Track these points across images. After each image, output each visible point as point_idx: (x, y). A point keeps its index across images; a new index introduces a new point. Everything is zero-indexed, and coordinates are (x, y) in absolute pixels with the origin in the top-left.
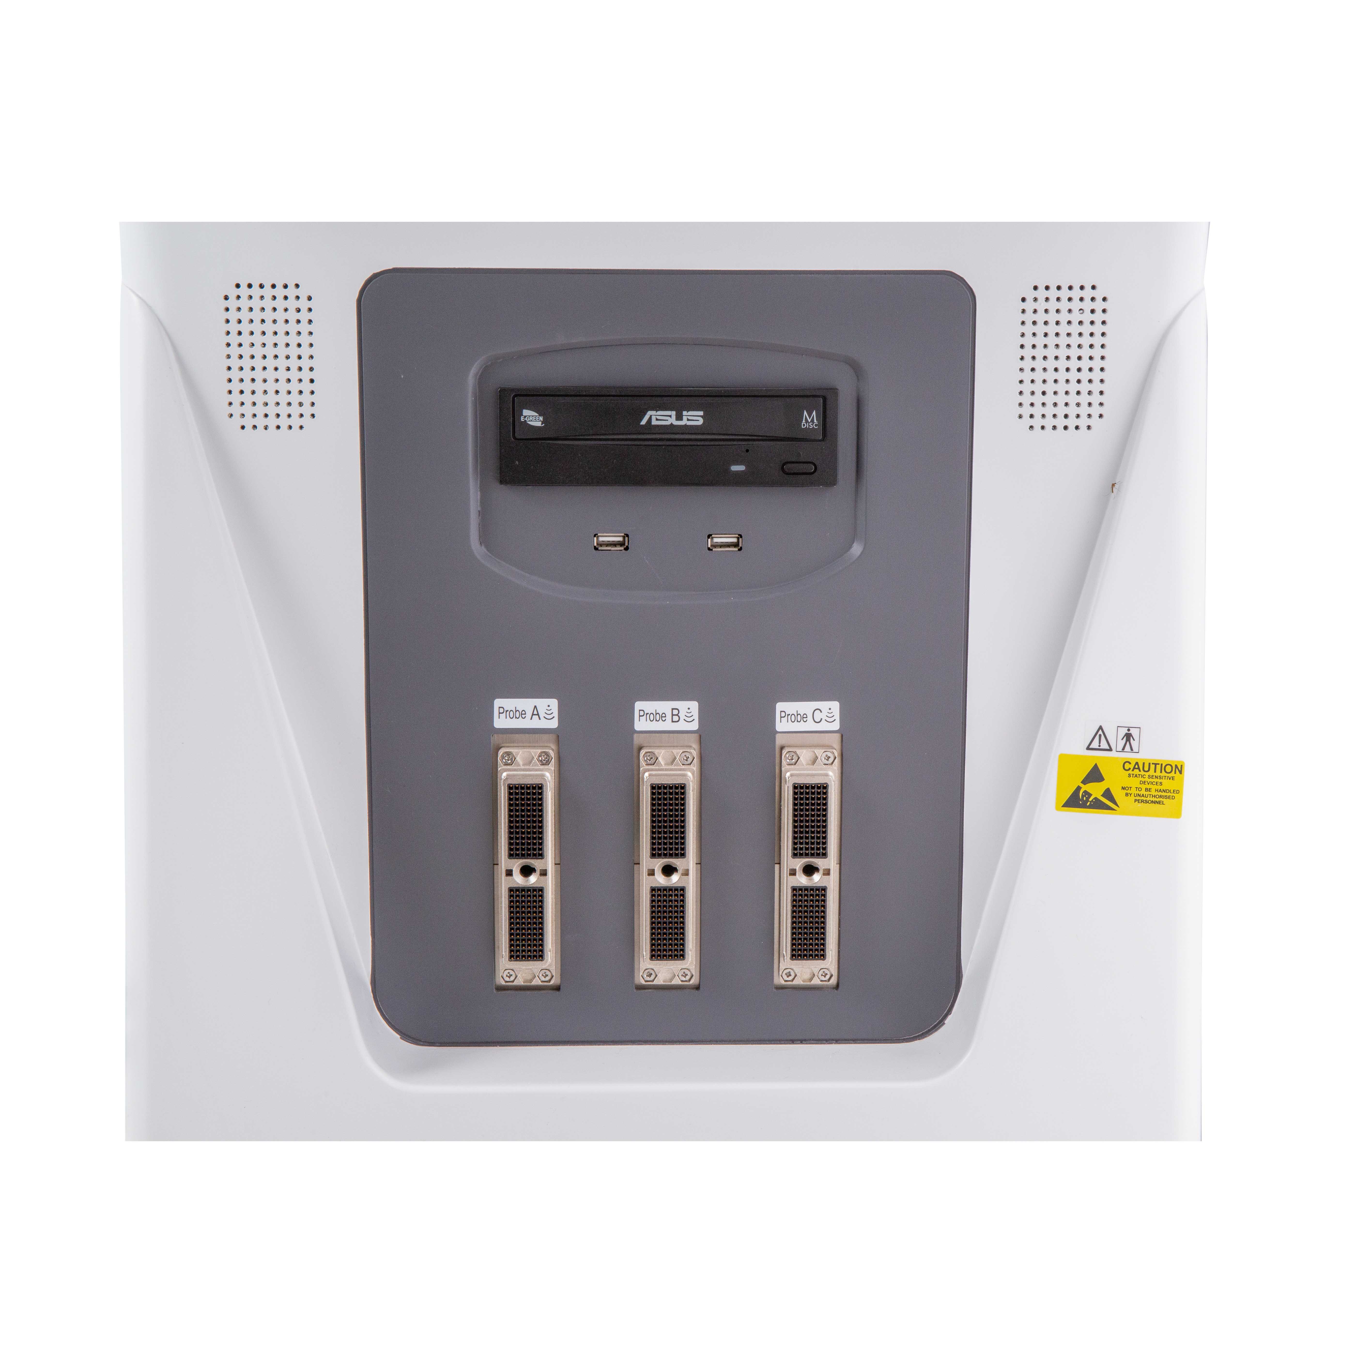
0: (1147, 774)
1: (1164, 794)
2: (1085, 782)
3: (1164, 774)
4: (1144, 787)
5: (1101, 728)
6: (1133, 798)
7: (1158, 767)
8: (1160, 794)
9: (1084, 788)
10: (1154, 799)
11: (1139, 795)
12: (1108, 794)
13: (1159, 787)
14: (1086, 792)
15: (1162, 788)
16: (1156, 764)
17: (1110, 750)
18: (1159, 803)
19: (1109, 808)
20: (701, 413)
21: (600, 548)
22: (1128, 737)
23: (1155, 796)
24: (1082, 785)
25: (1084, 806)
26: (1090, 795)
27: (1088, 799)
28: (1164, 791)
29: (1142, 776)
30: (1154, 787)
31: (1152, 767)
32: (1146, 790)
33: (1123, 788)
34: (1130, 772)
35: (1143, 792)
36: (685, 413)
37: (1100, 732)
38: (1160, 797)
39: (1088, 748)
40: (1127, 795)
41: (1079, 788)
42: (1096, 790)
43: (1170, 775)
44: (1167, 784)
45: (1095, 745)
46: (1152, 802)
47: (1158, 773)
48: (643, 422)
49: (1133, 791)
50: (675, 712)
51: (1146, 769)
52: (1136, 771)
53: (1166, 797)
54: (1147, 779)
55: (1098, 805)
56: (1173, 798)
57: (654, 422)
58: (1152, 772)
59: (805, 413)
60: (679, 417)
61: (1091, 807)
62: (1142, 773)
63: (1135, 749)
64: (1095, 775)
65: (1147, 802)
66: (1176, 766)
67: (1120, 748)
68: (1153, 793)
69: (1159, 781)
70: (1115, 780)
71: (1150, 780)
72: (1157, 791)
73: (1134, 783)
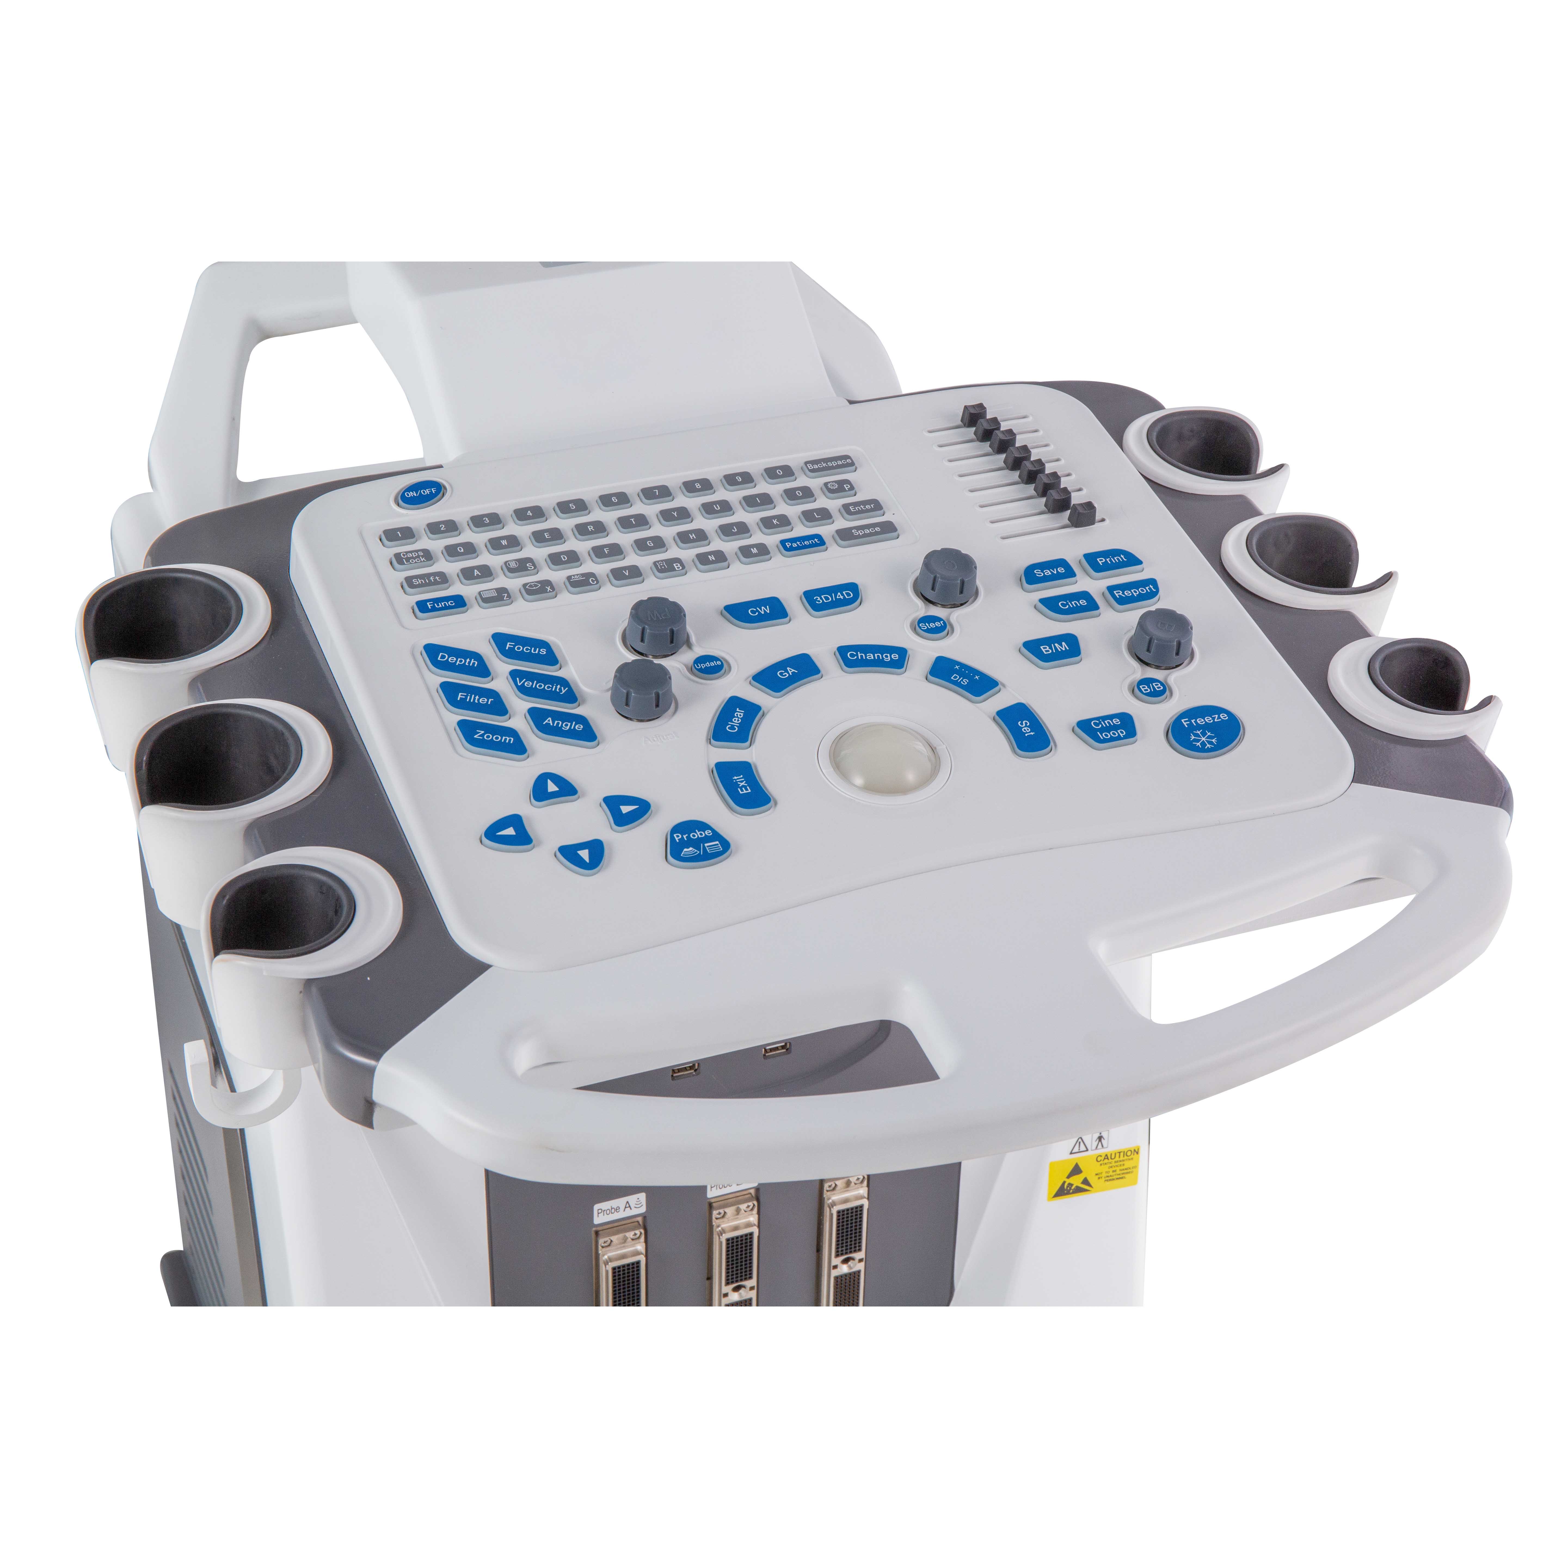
0: (1113, 1161)
1: (1125, 1171)
2: (1068, 1177)
3: (1126, 1157)
4: (1111, 1170)
5: (1080, 1137)
6: (1103, 1179)
7: (1122, 1154)
8: (1123, 1172)
9: (1068, 1181)
10: (1118, 1177)
11: (1108, 1177)
12: (1086, 1182)
13: (1122, 1168)
14: (1069, 1184)
15: (1124, 1167)
16: (1120, 1153)
17: (1087, 1150)
18: (1122, 1178)
19: (1087, 1190)
22: (1100, 1138)
23: (1119, 1174)
24: (1066, 1180)
25: (1068, 1193)
26: (1072, 1185)
27: (1071, 1188)
28: (1126, 1169)
29: (1110, 1163)
30: (1118, 1169)
31: (1118, 1155)
32: (1113, 1171)
33: (1097, 1174)
34: (1101, 1162)
35: (1111, 1173)
37: (1080, 1140)
38: (1123, 1174)
39: (1071, 1153)
40: (1099, 1178)
41: (1064, 1182)
42: (1076, 1181)
43: (1130, 1157)
44: (1128, 1164)
45: (1076, 1149)
46: (1117, 1179)
47: (1122, 1158)
49: (1104, 1175)
51: (1113, 1157)
52: (1106, 1161)
53: (1127, 1173)
54: (1114, 1164)
55: (1079, 1190)
56: (1132, 1172)
58: (1117, 1159)
61: (1074, 1193)
62: (1110, 1160)
63: (1105, 1145)
64: (1076, 1170)
65: (1113, 1179)
66: (1135, 1150)
67: (1094, 1147)
68: (1118, 1172)
69: (1122, 1163)
70: (1088, 1172)
71: (1117, 1164)
72: (1121, 1170)
73: (1105, 1168)
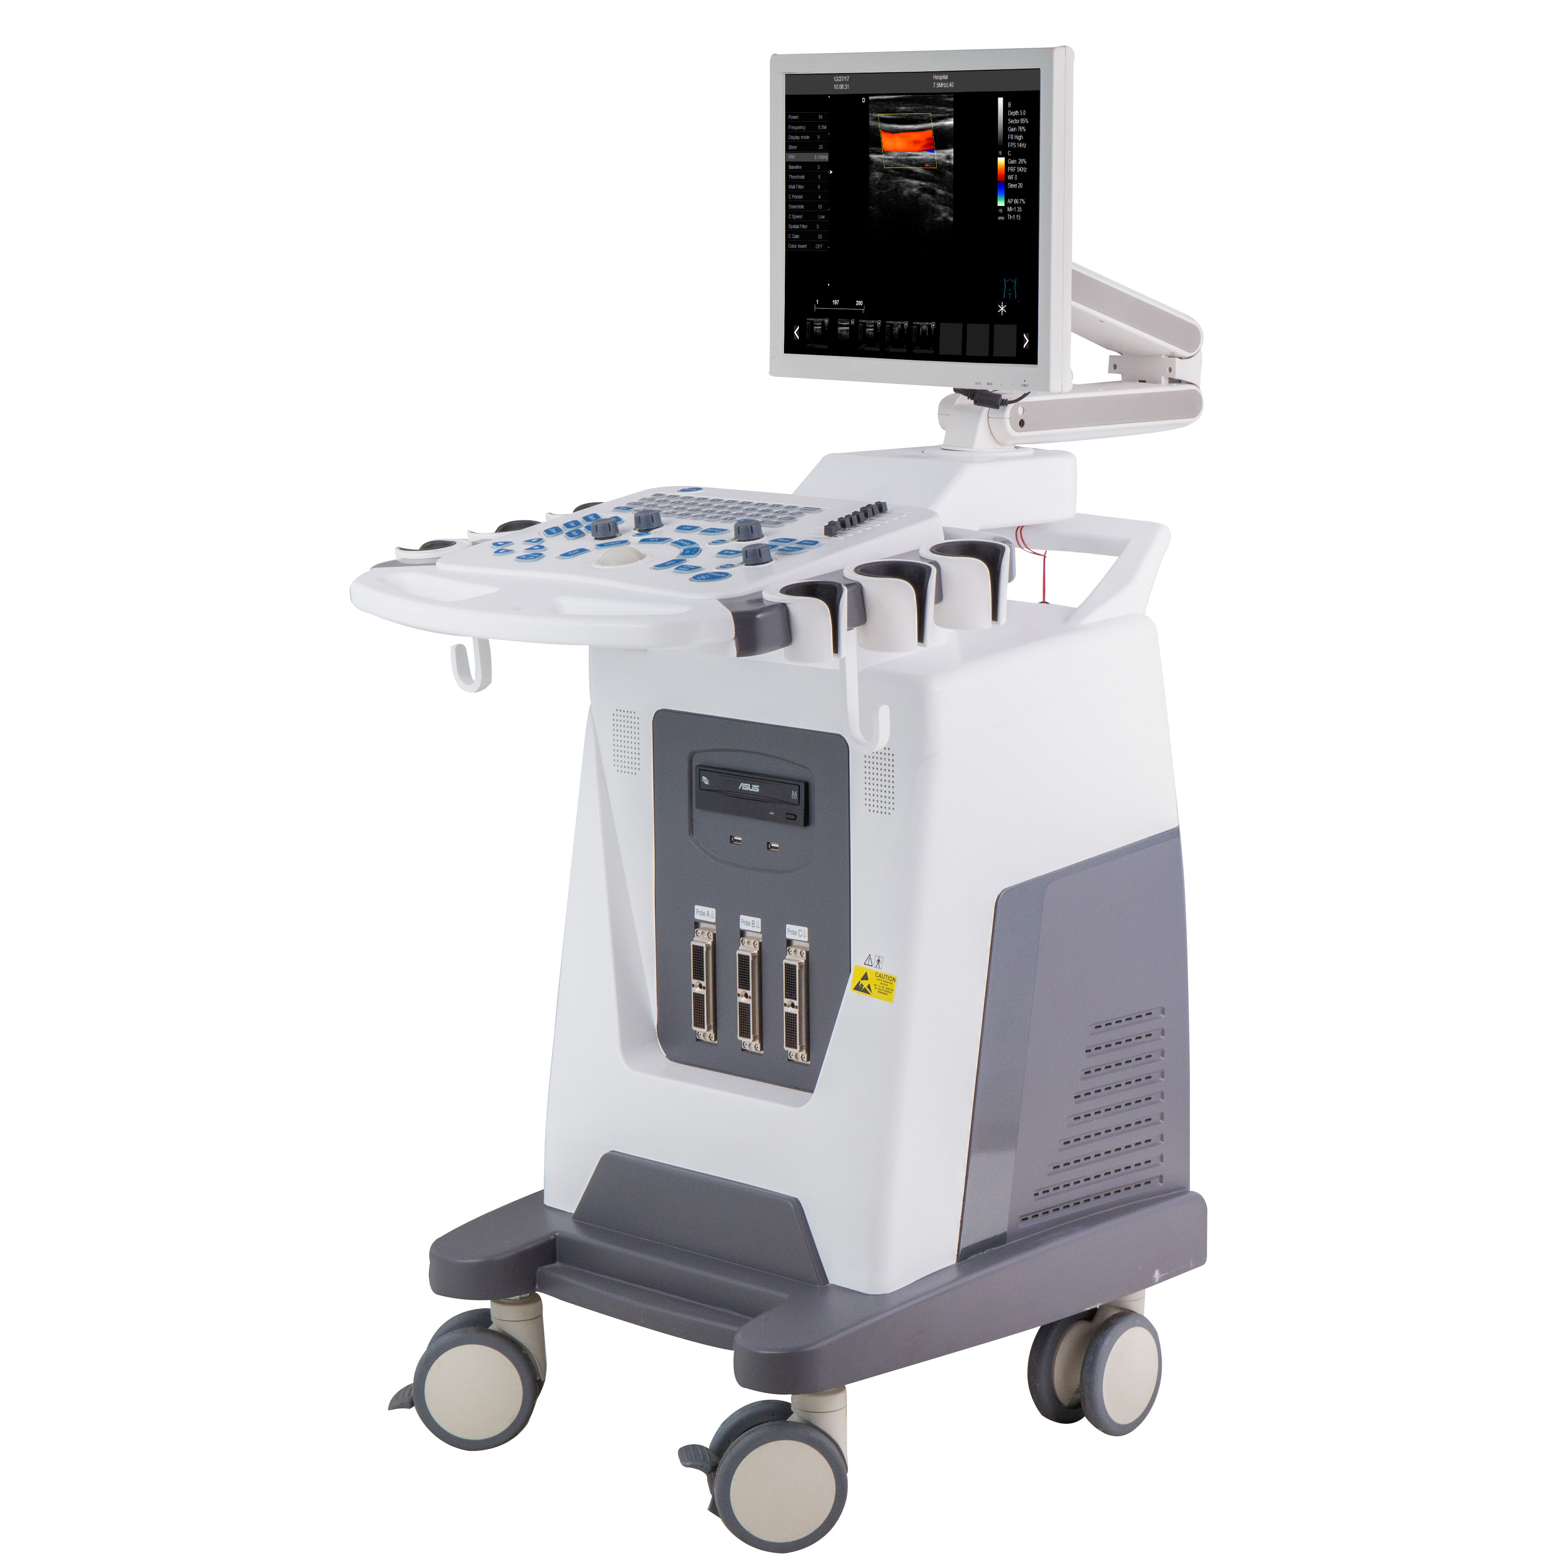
2: (862, 979)
3: (889, 981)
4: (882, 986)
5: (870, 955)
6: (877, 990)
7: (887, 977)
10: (884, 992)
11: (879, 989)
12: (869, 987)
14: (862, 984)
15: (888, 987)
17: (872, 966)
18: (886, 994)
19: (868, 993)
20: (758, 786)
21: (734, 842)
22: (879, 961)
23: (885, 991)
24: (861, 981)
25: (860, 990)
26: (863, 986)
27: (862, 988)
28: (888, 989)
29: (882, 981)
30: (885, 987)
33: (875, 985)
34: (878, 978)
35: (881, 988)
36: (753, 786)
38: (887, 991)
39: (864, 964)
40: (875, 988)
41: (860, 982)
42: (865, 984)
43: (892, 982)
44: (890, 986)
45: (866, 963)
46: (884, 993)
47: (887, 980)
48: (740, 788)
49: (878, 987)
50: (753, 922)
51: (884, 977)
52: (880, 978)
53: (889, 992)
54: (883, 982)
55: (865, 991)
56: (891, 993)
57: (743, 788)
58: (885, 979)
59: (793, 792)
60: (751, 788)
61: (862, 991)
62: (882, 979)
63: (880, 968)
64: (865, 977)
65: (882, 993)
66: (893, 978)
67: (875, 966)
69: (887, 984)
70: (872, 981)
71: (884, 983)
72: (886, 988)
73: (878, 983)
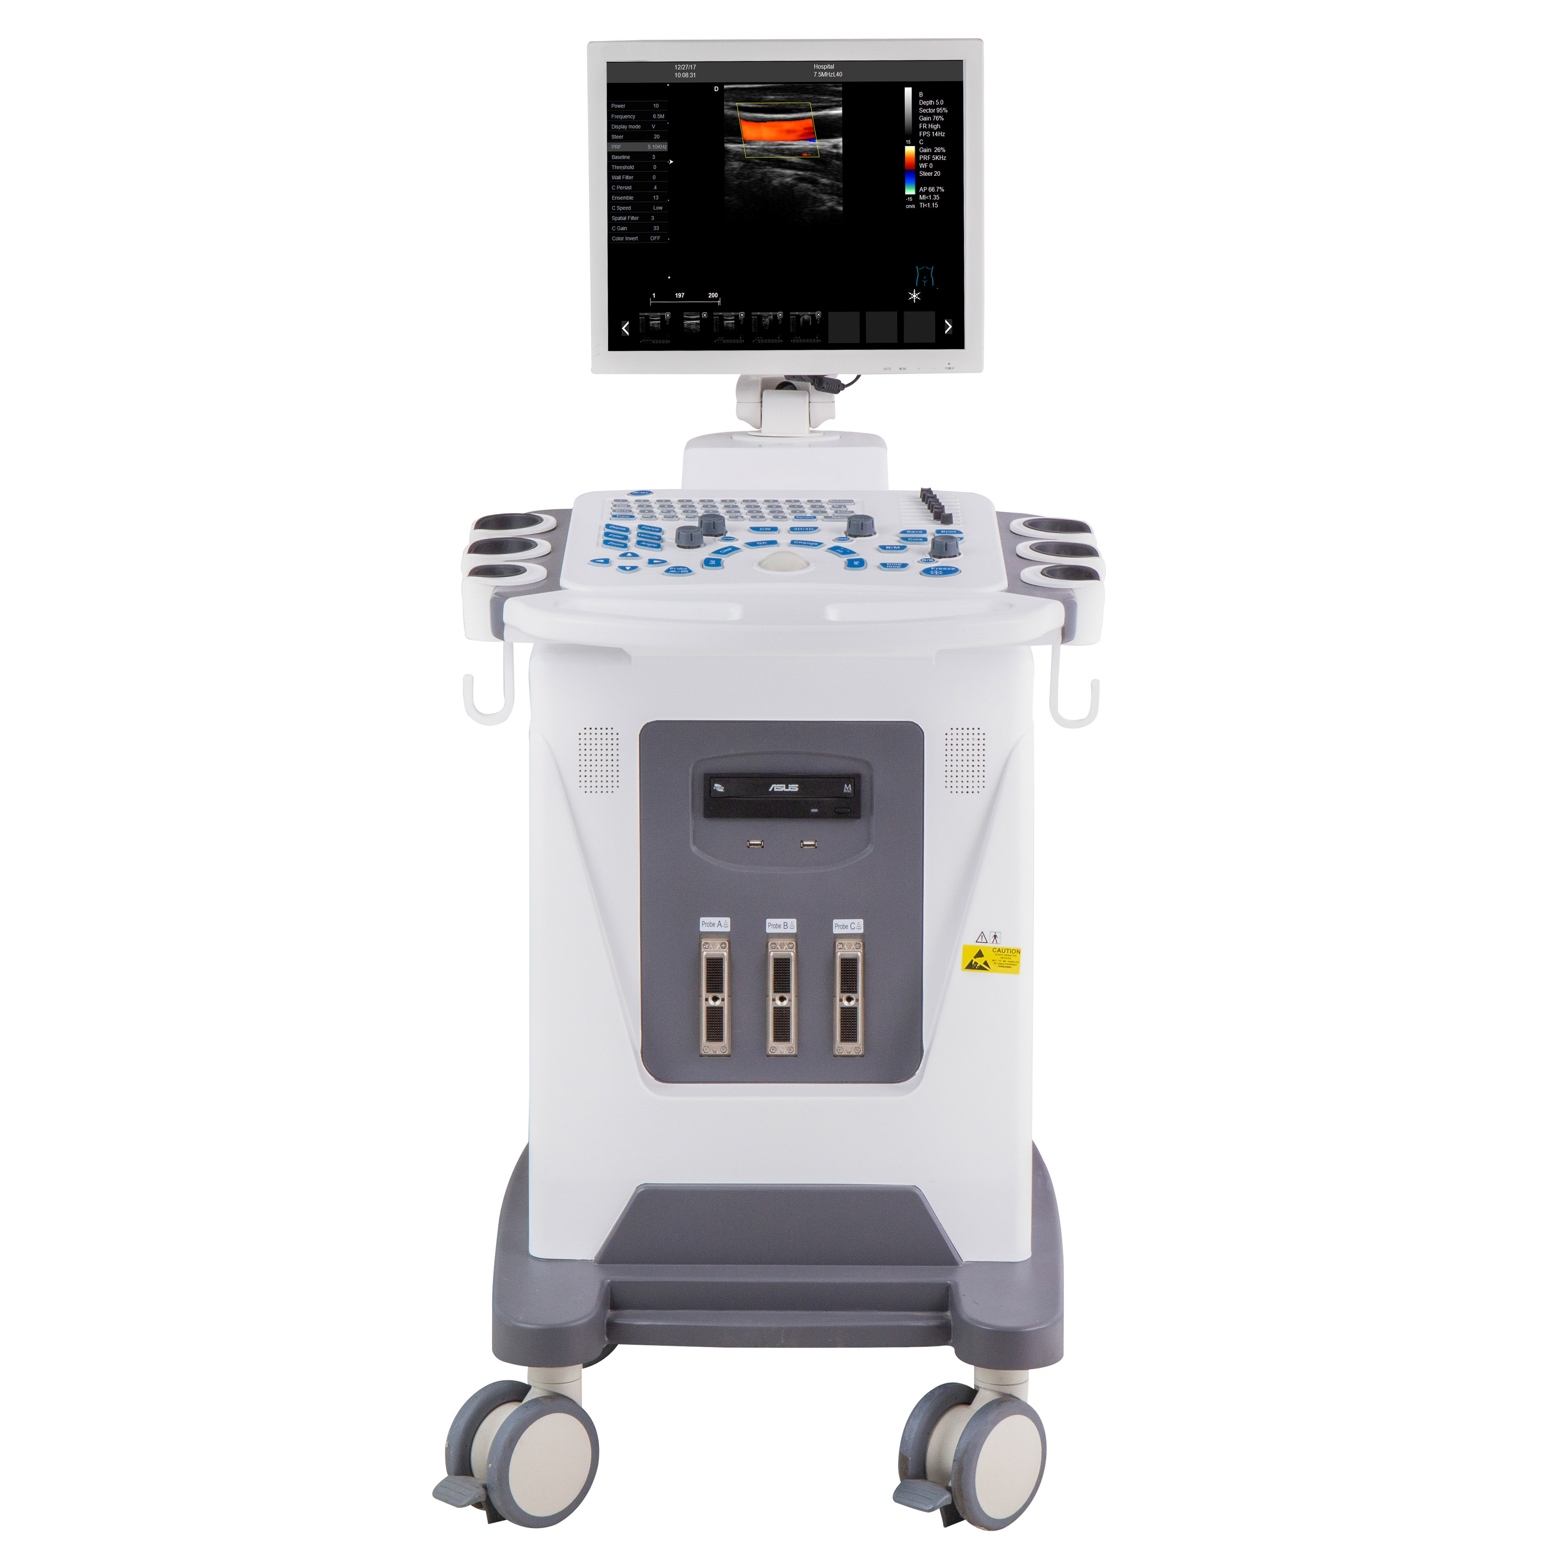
0: (1004, 954)
1: (1012, 963)
2: (975, 957)
3: (1012, 954)
4: (1002, 960)
5: (982, 932)
6: (997, 965)
7: (1009, 951)
8: (1010, 963)
9: (975, 960)
10: (1007, 966)
11: (1000, 964)
12: (986, 963)
13: (1009, 960)
14: (975, 962)
15: (1011, 960)
16: (1008, 949)
17: (987, 942)
18: (1009, 967)
19: (986, 969)
20: (797, 786)
21: (750, 847)
22: (995, 936)
24: (974, 959)
25: (975, 968)
26: (977, 964)
27: (976, 965)
29: (1002, 955)
30: (1007, 960)
31: (1006, 950)
32: (1004, 961)
33: (993, 960)
34: (996, 953)
35: (1002, 962)
36: (789, 785)
37: (982, 934)
38: (1010, 964)
39: (977, 942)
40: (995, 963)
41: (972, 960)
42: (980, 961)
43: (1014, 954)
44: (1013, 959)
45: (980, 940)
47: (1009, 954)
48: (770, 790)
49: (998, 962)
50: (786, 924)
51: (1004, 951)
52: (999, 953)
53: (1013, 965)
54: (1004, 956)
55: (981, 968)
56: (1016, 965)
57: (775, 790)
58: (1006, 953)
59: (846, 785)
60: (787, 787)
61: (978, 969)
62: (1002, 953)
63: (998, 942)
64: (980, 954)
65: (1004, 967)
66: (1018, 951)
67: (991, 942)
68: (1007, 963)
69: (1009, 957)
70: (988, 957)
71: (1005, 957)
72: (1008, 962)
73: (998, 958)
